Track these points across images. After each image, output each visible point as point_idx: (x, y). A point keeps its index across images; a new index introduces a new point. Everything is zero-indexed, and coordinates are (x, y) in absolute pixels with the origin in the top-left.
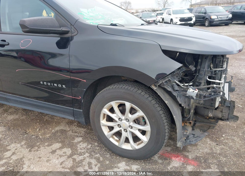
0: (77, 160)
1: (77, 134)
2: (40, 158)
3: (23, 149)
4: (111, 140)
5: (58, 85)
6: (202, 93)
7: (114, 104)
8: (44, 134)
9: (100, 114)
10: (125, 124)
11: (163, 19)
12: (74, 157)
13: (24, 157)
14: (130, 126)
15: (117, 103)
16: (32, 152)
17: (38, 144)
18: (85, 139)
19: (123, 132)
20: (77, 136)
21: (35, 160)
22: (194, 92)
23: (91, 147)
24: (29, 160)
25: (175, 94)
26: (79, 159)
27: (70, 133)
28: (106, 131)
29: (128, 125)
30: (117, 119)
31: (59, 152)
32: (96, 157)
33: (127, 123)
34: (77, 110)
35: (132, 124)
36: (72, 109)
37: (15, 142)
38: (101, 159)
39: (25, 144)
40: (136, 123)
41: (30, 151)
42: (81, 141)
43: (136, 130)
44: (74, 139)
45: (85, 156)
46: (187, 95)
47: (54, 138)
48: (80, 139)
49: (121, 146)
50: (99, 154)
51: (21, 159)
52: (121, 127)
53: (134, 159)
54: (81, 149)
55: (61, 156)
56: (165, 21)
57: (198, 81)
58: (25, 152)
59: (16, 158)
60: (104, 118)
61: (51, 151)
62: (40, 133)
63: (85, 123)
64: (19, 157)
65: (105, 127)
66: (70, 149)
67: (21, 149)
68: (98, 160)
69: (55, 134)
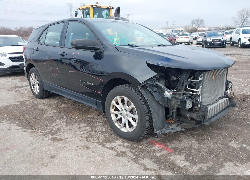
0: (92, 135)
1: (100, 121)
2: (71, 129)
3: (63, 124)
4: (116, 124)
5: (89, 83)
6: (180, 97)
7: (119, 98)
8: (80, 118)
9: (111, 104)
10: (124, 113)
11: (231, 38)
12: (91, 133)
13: (62, 128)
14: (127, 115)
15: (120, 97)
16: (68, 126)
17: (73, 122)
18: (104, 124)
19: (123, 119)
20: (99, 122)
21: (68, 130)
22: (168, 94)
23: (105, 129)
24: (65, 129)
25: (153, 94)
26: (93, 134)
27: (96, 120)
28: (113, 117)
29: (126, 114)
30: (120, 109)
31: (83, 129)
32: (105, 135)
33: (126, 113)
34: (99, 101)
35: (128, 113)
36: (96, 100)
37: (60, 120)
38: (108, 136)
39: (65, 121)
40: (131, 113)
41: (67, 125)
42: (100, 125)
43: (131, 118)
44: (96, 123)
45: (98, 133)
46: (165, 97)
47: (84, 121)
48: (101, 124)
49: (122, 129)
50: (107, 134)
51: (60, 128)
52: (122, 115)
53: (129, 140)
54: (98, 129)
55: (83, 131)
56: (233, 41)
57: (178, 88)
58: (64, 125)
59: (58, 127)
60: (113, 108)
61: (79, 127)
62: (77, 117)
63: (103, 111)
64: (59, 127)
65: (113, 114)
66: (91, 128)
67: (62, 124)
68: (105, 137)
69: (85, 119)
